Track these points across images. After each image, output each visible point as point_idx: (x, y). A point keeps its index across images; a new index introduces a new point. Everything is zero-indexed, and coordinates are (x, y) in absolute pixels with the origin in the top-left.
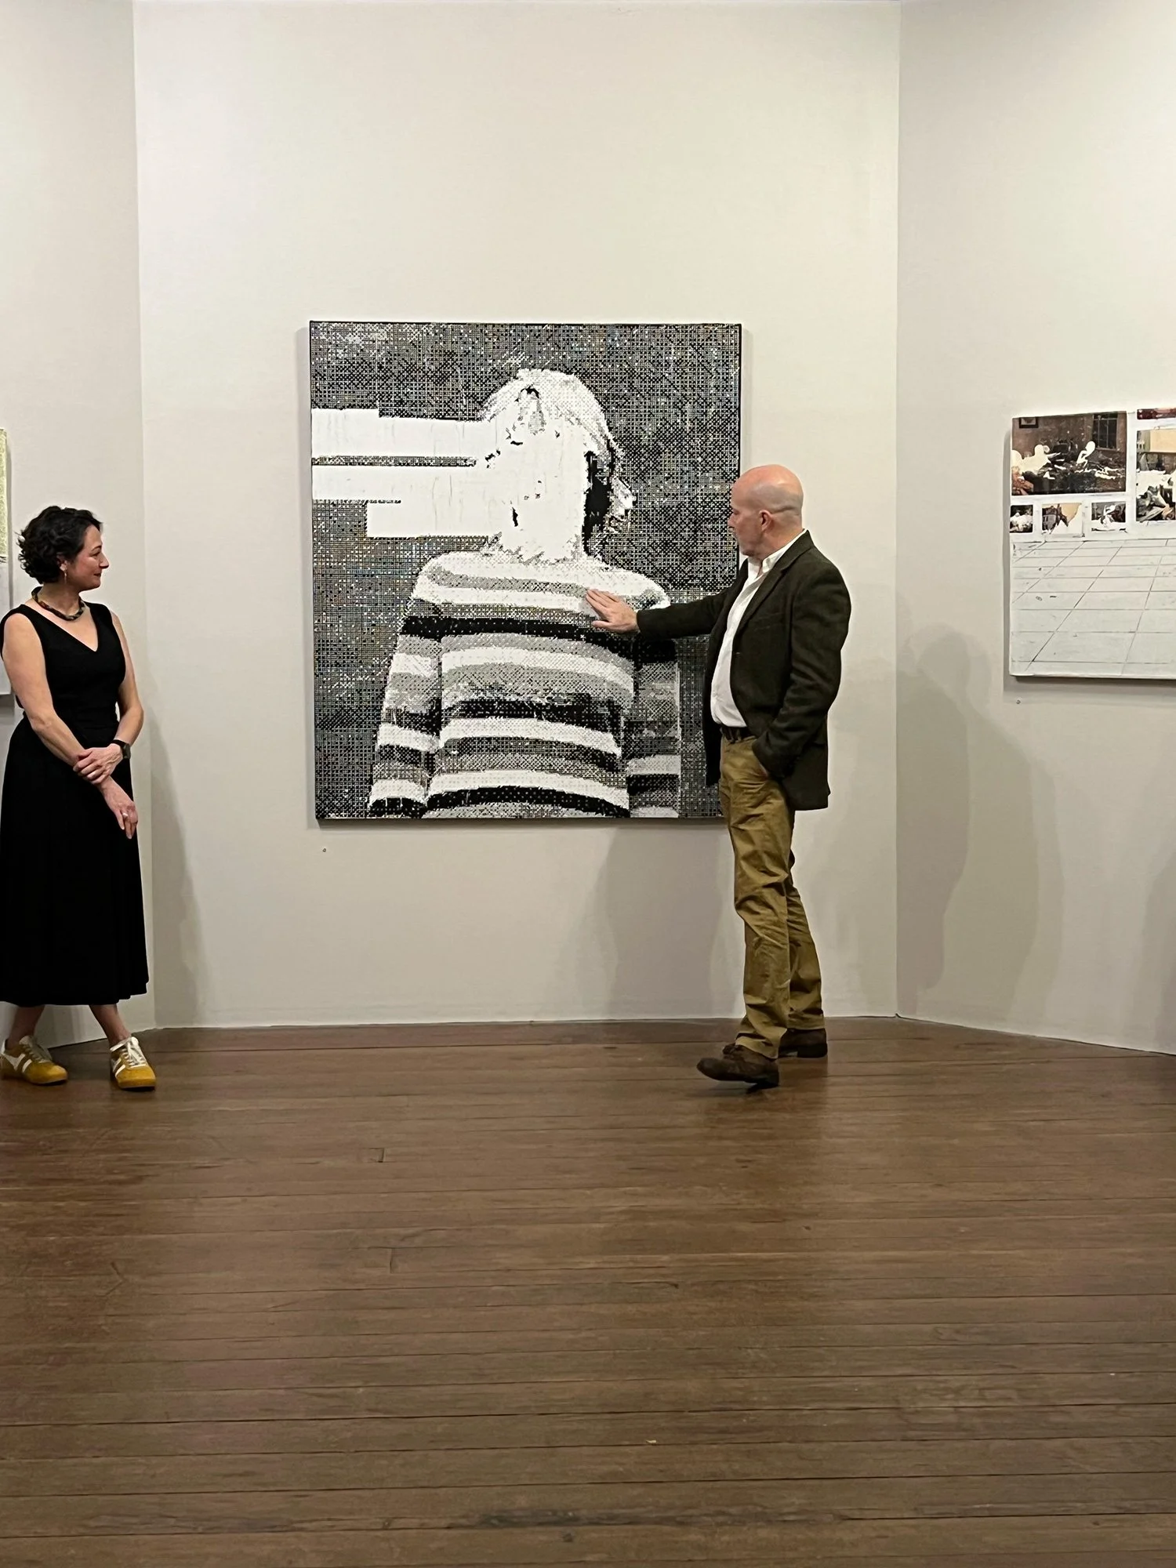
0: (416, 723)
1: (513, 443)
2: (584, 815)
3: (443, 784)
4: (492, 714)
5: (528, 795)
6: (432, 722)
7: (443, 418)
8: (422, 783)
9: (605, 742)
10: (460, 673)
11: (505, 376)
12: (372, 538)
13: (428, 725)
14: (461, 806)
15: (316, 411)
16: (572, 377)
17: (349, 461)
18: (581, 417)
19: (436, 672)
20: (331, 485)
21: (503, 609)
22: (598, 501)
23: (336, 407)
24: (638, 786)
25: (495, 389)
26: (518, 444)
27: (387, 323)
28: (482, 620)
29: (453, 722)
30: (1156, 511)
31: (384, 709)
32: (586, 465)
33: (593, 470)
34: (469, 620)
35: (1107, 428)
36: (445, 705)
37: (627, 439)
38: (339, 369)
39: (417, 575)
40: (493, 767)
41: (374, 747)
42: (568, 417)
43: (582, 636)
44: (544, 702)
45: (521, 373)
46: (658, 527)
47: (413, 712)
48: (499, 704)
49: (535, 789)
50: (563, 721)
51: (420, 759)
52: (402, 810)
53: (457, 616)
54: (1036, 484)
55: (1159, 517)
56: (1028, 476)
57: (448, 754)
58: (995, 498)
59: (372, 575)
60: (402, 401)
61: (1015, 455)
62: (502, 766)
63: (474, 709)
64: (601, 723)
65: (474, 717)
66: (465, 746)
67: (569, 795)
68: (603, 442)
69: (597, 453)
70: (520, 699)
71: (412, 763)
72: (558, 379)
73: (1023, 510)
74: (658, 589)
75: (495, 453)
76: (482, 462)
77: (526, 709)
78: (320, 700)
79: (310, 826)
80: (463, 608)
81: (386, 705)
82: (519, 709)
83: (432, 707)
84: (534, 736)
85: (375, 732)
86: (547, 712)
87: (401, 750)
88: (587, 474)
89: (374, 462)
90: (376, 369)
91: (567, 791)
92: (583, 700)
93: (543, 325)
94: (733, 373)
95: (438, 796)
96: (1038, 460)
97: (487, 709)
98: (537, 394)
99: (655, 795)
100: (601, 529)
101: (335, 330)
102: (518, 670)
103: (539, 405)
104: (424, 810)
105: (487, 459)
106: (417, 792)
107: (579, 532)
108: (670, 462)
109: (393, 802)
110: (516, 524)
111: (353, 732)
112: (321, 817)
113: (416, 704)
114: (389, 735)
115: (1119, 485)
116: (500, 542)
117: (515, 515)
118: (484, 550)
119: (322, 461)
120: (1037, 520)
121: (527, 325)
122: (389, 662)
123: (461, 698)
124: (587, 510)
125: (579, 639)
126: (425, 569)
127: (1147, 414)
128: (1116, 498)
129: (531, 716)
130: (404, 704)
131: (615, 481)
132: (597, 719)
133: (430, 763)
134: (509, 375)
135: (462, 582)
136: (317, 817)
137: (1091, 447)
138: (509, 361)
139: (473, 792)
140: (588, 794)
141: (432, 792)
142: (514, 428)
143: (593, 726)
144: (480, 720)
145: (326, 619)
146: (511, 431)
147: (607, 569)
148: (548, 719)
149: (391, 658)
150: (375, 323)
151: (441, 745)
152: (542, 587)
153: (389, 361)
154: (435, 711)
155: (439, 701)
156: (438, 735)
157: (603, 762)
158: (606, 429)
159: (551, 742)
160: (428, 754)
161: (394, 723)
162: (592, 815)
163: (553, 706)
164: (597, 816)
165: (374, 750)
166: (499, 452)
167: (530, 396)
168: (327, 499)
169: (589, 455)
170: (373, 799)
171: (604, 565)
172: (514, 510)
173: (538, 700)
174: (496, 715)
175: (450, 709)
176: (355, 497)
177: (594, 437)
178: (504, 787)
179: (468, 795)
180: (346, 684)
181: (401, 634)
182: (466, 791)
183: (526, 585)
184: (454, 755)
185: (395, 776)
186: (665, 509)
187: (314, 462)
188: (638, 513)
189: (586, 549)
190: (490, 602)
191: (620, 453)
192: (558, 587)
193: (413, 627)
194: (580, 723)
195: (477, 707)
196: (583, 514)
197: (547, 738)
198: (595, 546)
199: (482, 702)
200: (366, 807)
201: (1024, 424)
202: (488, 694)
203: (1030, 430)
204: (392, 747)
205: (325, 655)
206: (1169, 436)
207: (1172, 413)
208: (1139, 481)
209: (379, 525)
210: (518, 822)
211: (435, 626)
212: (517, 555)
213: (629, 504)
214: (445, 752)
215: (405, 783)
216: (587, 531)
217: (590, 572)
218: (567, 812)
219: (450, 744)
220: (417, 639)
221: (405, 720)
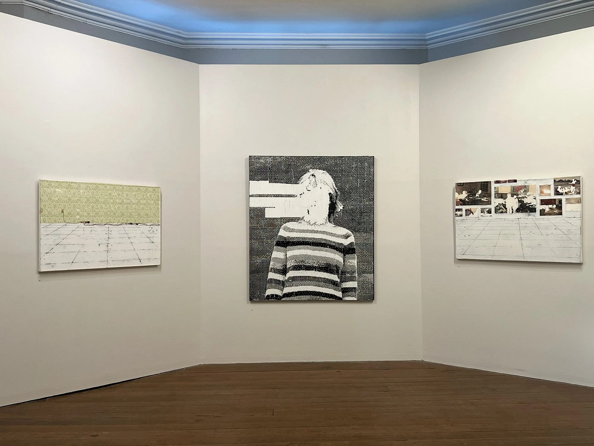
0: (279, 272)
1: (308, 190)
2: (329, 299)
3: (287, 290)
4: (301, 269)
5: (312, 293)
6: (284, 271)
7: (287, 183)
8: (281, 290)
9: (335, 278)
10: (293, 257)
11: (306, 171)
12: (267, 218)
13: (283, 273)
14: (292, 297)
15: (251, 181)
16: (325, 171)
17: (260, 196)
18: (328, 183)
19: (285, 257)
20: (255, 203)
21: (305, 238)
22: (332, 207)
23: (256, 180)
24: (345, 291)
25: (303, 175)
26: (309, 191)
27: (272, 156)
28: (299, 242)
29: (290, 272)
30: (501, 210)
31: (270, 268)
32: (329, 197)
33: (331, 198)
34: (295, 242)
35: (485, 186)
36: (288, 266)
37: (341, 189)
38: (258, 169)
39: (280, 228)
40: (302, 285)
41: (267, 279)
42: (324, 183)
43: (328, 246)
44: (317, 266)
45: (310, 170)
46: (350, 214)
47: (278, 269)
48: (304, 266)
49: (314, 292)
50: (322, 271)
51: (280, 283)
52: (275, 298)
53: (291, 240)
54: (463, 202)
55: (502, 212)
56: (461, 200)
57: (289, 281)
58: (449, 207)
59: (267, 229)
60: (276, 178)
61: (457, 194)
62: (304, 285)
63: (297, 268)
64: (334, 272)
65: (296, 270)
66: (294, 279)
67: (324, 293)
68: (334, 190)
69: (332, 193)
70: (310, 265)
71: (278, 284)
72: (321, 172)
73: (459, 210)
74: (350, 232)
75: (302, 193)
77: (312, 268)
78: (251, 265)
79: (248, 303)
80: (293, 238)
81: (270, 267)
82: (309, 268)
83: (284, 267)
84: (314, 276)
85: (267, 275)
86: (318, 269)
87: (274, 280)
88: (329, 199)
89: (267, 196)
90: (268, 169)
92: (328, 265)
93: (317, 157)
94: (372, 170)
95: (286, 294)
96: (464, 195)
97: (300, 268)
98: (315, 176)
99: (350, 294)
100: (333, 215)
101: (256, 158)
102: (309, 257)
103: (315, 179)
104: (282, 298)
105: (300, 195)
106: (279, 293)
107: (327, 216)
108: (354, 195)
109: (272, 295)
110: (309, 214)
111: (260, 275)
112: (251, 299)
113: (279, 266)
114: (271, 275)
115: (489, 203)
116: (304, 219)
117: (308, 211)
118: (299, 221)
119: (252, 196)
120: (464, 213)
121: (312, 157)
122: (271, 254)
123: (292, 264)
124: (329, 210)
125: (327, 247)
126: (282, 227)
127: (497, 182)
128: (488, 206)
129: (313, 270)
130: (276, 266)
131: (337, 201)
132: (332, 271)
133: (283, 284)
135: (293, 230)
136: (250, 300)
137: (480, 192)
138: (307, 167)
139: (296, 292)
140: (330, 293)
141: (284, 293)
142: (308, 186)
143: (331, 273)
144: (298, 271)
145: (253, 241)
146: (307, 187)
147: (335, 227)
148: (318, 271)
149: (272, 253)
150: (268, 156)
151: (287, 279)
152: (317, 232)
153: (272, 167)
154: (285, 268)
155: (286, 265)
156: (286, 275)
157: (334, 283)
158: (335, 186)
159: (319, 278)
160: (283, 281)
161: (273, 272)
162: (331, 299)
163: (319, 267)
164: (333, 300)
165: (267, 280)
166: (304, 193)
167: (313, 177)
168: (254, 207)
169: (330, 194)
170: (266, 295)
171: (334, 226)
172: (308, 210)
173: (315, 265)
174: (303, 270)
175: (289, 268)
176: (262, 206)
177: (332, 189)
178: (305, 291)
179: (294, 293)
180: (258, 260)
181: (275, 246)
182: (294, 292)
183: (311, 231)
184: (290, 281)
185: (273, 288)
186: (352, 209)
187: (250, 196)
188: (344, 211)
189: (329, 221)
190: (301, 236)
191: (339, 193)
192: (321, 232)
193: (279, 244)
194: (327, 272)
195: (297, 267)
197: (318, 276)
198: (332, 220)
199: (299, 266)
200: (264, 297)
201: (458, 185)
202: (301, 263)
203: (461, 187)
204: (272, 279)
205: (253, 252)
206: (505, 188)
207: (505, 182)
208: (496, 202)
209: (269, 214)
210: (309, 301)
211: (285, 243)
212: (309, 223)
213: (341, 208)
214: (288, 281)
215: (276, 290)
216: (329, 216)
217: (330, 227)
218: (324, 299)
219: (290, 278)
220: (279, 247)
221: (276, 271)
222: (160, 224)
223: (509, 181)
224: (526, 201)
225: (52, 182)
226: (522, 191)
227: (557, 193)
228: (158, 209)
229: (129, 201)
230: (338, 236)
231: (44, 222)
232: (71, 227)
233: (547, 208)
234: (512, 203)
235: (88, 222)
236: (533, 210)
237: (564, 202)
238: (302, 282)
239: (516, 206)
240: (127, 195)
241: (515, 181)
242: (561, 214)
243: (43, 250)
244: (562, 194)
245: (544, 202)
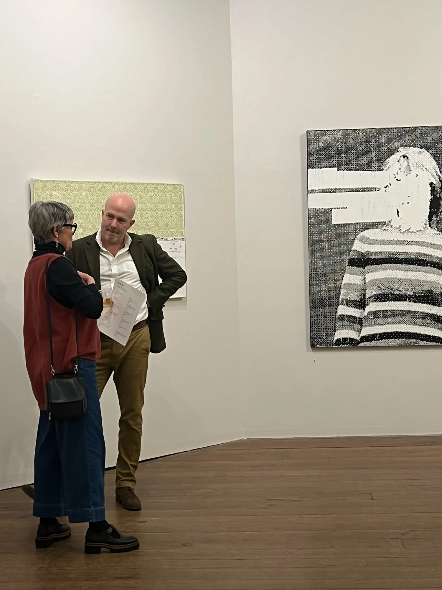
0: (354, 305)
1: (397, 180)
2: (431, 344)
3: (366, 331)
4: (388, 300)
5: (409, 335)
6: (361, 304)
7: (366, 170)
8: (358, 331)
10: (374, 282)
11: (393, 151)
12: (334, 224)
13: (359, 305)
14: (375, 340)
15: (310, 170)
16: (423, 150)
17: (324, 191)
18: (427, 167)
19: (363, 282)
20: (316, 202)
21: (393, 254)
22: (435, 204)
23: (318, 168)
25: (389, 157)
26: (399, 180)
27: (341, 130)
28: (384, 259)
29: (371, 304)
31: (340, 299)
32: (430, 188)
33: (433, 190)
34: (378, 259)
36: (367, 296)
38: (321, 151)
39: (354, 239)
40: (388, 324)
41: (336, 316)
42: (421, 167)
43: (429, 264)
44: (412, 294)
45: (400, 149)
47: (353, 300)
48: (392, 295)
49: (408, 333)
50: (420, 302)
51: (356, 320)
52: (349, 343)
53: (373, 257)
57: (369, 318)
59: (334, 241)
60: (347, 164)
62: (393, 323)
63: (380, 298)
64: (438, 303)
65: (380, 301)
66: (376, 314)
67: (423, 335)
68: (437, 178)
69: (435, 183)
70: (401, 293)
71: (353, 322)
72: (417, 151)
75: (389, 185)
76: (383, 189)
77: (404, 297)
78: (312, 295)
79: (308, 351)
80: (375, 254)
81: (341, 297)
82: (400, 297)
83: (361, 297)
84: (407, 309)
85: (336, 309)
86: (413, 298)
87: (347, 316)
88: (430, 192)
89: (334, 191)
90: (336, 150)
91: (422, 333)
92: (429, 293)
93: (410, 128)
95: (365, 337)
97: (386, 298)
98: (408, 158)
100: (437, 216)
101: (319, 134)
102: (400, 281)
103: (408, 162)
104: (358, 343)
105: (385, 187)
106: (355, 335)
107: (427, 218)
109: (345, 339)
110: (398, 216)
111: (326, 309)
112: (313, 346)
113: (354, 296)
114: (343, 310)
116: (391, 224)
117: (398, 212)
118: (384, 228)
119: (312, 192)
121: (403, 128)
122: (342, 278)
123: (374, 293)
124: (430, 208)
125: (427, 266)
126: (358, 237)
129: (406, 300)
130: (349, 296)
132: (436, 301)
133: (360, 322)
134: (396, 149)
135: (374, 242)
136: (311, 346)
138: (395, 144)
139: (380, 334)
140: (432, 334)
141: (362, 335)
142: (397, 173)
143: (434, 304)
144: (383, 303)
145: (314, 260)
146: (396, 175)
147: (439, 234)
148: (414, 301)
149: (343, 276)
150: (335, 130)
151: (366, 314)
152: (411, 243)
153: (342, 147)
154: (363, 299)
155: (365, 295)
156: (364, 309)
157: (438, 320)
158: (439, 172)
159: (415, 312)
160: (360, 318)
161: (344, 305)
162: (434, 343)
163: (416, 296)
164: (436, 344)
165: (336, 317)
166: (390, 184)
167: (404, 159)
168: (315, 208)
169: (431, 184)
170: (336, 338)
171: (438, 232)
172: (397, 210)
173: (409, 293)
174: (390, 300)
175: (369, 298)
176: (327, 207)
177: (434, 176)
178: (394, 332)
179: (378, 336)
180: (323, 289)
181: (347, 266)
182: (377, 334)
183: (403, 243)
184: (371, 318)
185: (345, 328)
187: (308, 192)
189: (430, 226)
190: (387, 250)
192: (418, 243)
193: (353, 263)
194: (428, 303)
195: (381, 297)
196: (428, 210)
197: (413, 310)
198: (434, 224)
199: (384, 295)
200: (333, 342)
202: (387, 291)
204: (344, 315)
205: (314, 276)
209: (337, 219)
210: (400, 347)
211: (362, 262)
212: (399, 230)
214: (367, 317)
215: (350, 331)
216: (430, 218)
217: (432, 235)
218: (422, 343)
219: (370, 314)
220: (354, 268)
221: (350, 303)
222: (184, 238)
225: (48, 181)
228: (181, 215)
229: (143, 206)
238: (389, 319)
240: (141, 197)
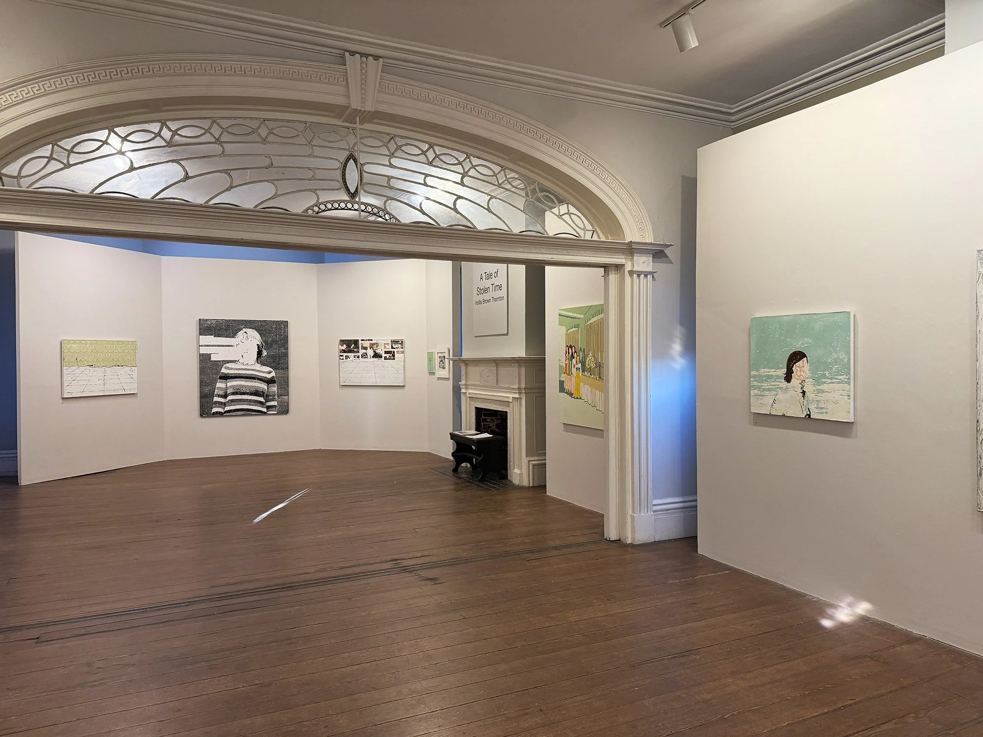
0: (222, 396)
1: (242, 342)
2: (257, 413)
3: (227, 408)
4: (238, 394)
5: (246, 410)
6: (225, 396)
7: (227, 337)
8: (223, 408)
9: (262, 399)
10: (231, 387)
12: (212, 360)
14: (231, 413)
15: (200, 336)
16: (254, 330)
17: (207, 346)
18: (256, 338)
19: (226, 386)
20: (203, 351)
21: (240, 374)
22: (259, 353)
23: (205, 335)
24: (268, 408)
25: (238, 332)
27: (216, 319)
28: (236, 376)
29: (230, 396)
30: (364, 356)
31: (215, 394)
33: (258, 347)
34: (233, 376)
35: (356, 342)
36: (228, 393)
38: (206, 328)
39: (222, 368)
40: (238, 405)
42: (253, 337)
46: (272, 358)
48: (240, 392)
50: (253, 395)
51: (222, 404)
52: (219, 414)
53: (230, 375)
54: (344, 351)
55: (365, 358)
56: (342, 350)
58: (337, 353)
59: (212, 368)
60: (218, 334)
61: (340, 346)
62: (240, 405)
63: (233, 394)
64: (261, 395)
66: (232, 401)
67: (254, 410)
70: (244, 391)
72: (251, 330)
73: (342, 356)
74: (272, 370)
77: (245, 393)
78: (201, 392)
79: (199, 418)
80: (232, 374)
82: (243, 393)
84: (247, 398)
86: (250, 394)
87: (218, 402)
89: (213, 346)
90: (213, 328)
92: (257, 391)
93: (248, 320)
94: (286, 330)
95: (226, 411)
96: (344, 347)
98: (247, 333)
99: (272, 409)
100: (260, 359)
101: (204, 320)
102: (243, 386)
103: (247, 335)
104: (223, 414)
105: (236, 345)
106: (222, 410)
108: (275, 346)
109: (217, 412)
110: (243, 358)
111: (208, 399)
113: (221, 393)
114: (216, 399)
115: (358, 352)
116: (239, 361)
118: (236, 363)
119: (202, 346)
120: (344, 358)
121: (244, 320)
122: (216, 385)
123: (231, 391)
125: (256, 380)
126: (224, 366)
127: (362, 340)
128: (358, 354)
129: (246, 395)
130: (219, 393)
131: (263, 350)
133: (225, 404)
134: (242, 329)
135: (231, 369)
136: (200, 416)
137: (353, 345)
139: (234, 410)
140: (258, 409)
143: (259, 396)
144: (235, 396)
145: (202, 376)
146: (242, 340)
150: (213, 319)
152: (249, 370)
153: (216, 327)
154: (226, 394)
155: (226, 392)
156: (226, 399)
157: (261, 403)
158: (261, 340)
160: (224, 402)
161: (217, 397)
164: (260, 414)
165: (213, 402)
166: (239, 344)
167: (245, 333)
168: (203, 353)
169: (258, 345)
170: (212, 412)
171: (261, 365)
172: (242, 355)
173: (248, 391)
176: (209, 353)
177: (259, 341)
178: (240, 409)
180: (207, 389)
181: (219, 379)
182: (232, 410)
183: (245, 369)
184: (230, 403)
185: (217, 407)
186: (273, 355)
187: (200, 346)
188: (267, 355)
189: (257, 362)
190: (237, 373)
191: (264, 344)
192: (253, 370)
193: (221, 378)
194: (256, 396)
196: (257, 356)
197: (250, 399)
198: (259, 362)
199: (236, 392)
201: (341, 341)
203: (343, 342)
204: (216, 401)
205: (202, 383)
206: (367, 344)
207: (367, 340)
208: (362, 351)
209: (214, 358)
210: (243, 415)
211: (226, 377)
212: (243, 363)
213: (266, 354)
214: (228, 402)
215: (219, 408)
216: (257, 359)
217: (258, 367)
218: (254, 413)
219: (229, 400)
220: (222, 380)
221: (219, 396)
222: (137, 365)
223: (369, 340)
224: (377, 351)
226: (375, 346)
227: (392, 348)
228: (135, 355)
229: (117, 351)
230: (264, 372)
231: (66, 366)
232: (82, 369)
233: (387, 356)
234: (370, 352)
235: (92, 366)
236: (381, 357)
237: (395, 353)
238: (238, 403)
239: (372, 354)
240: (116, 347)
241: (372, 340)
242: (394, 359)
243: (65, 384)
244: (395, 348)
245: (386, 352)
